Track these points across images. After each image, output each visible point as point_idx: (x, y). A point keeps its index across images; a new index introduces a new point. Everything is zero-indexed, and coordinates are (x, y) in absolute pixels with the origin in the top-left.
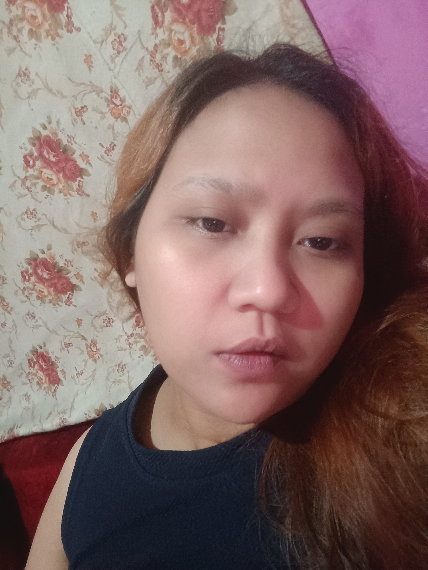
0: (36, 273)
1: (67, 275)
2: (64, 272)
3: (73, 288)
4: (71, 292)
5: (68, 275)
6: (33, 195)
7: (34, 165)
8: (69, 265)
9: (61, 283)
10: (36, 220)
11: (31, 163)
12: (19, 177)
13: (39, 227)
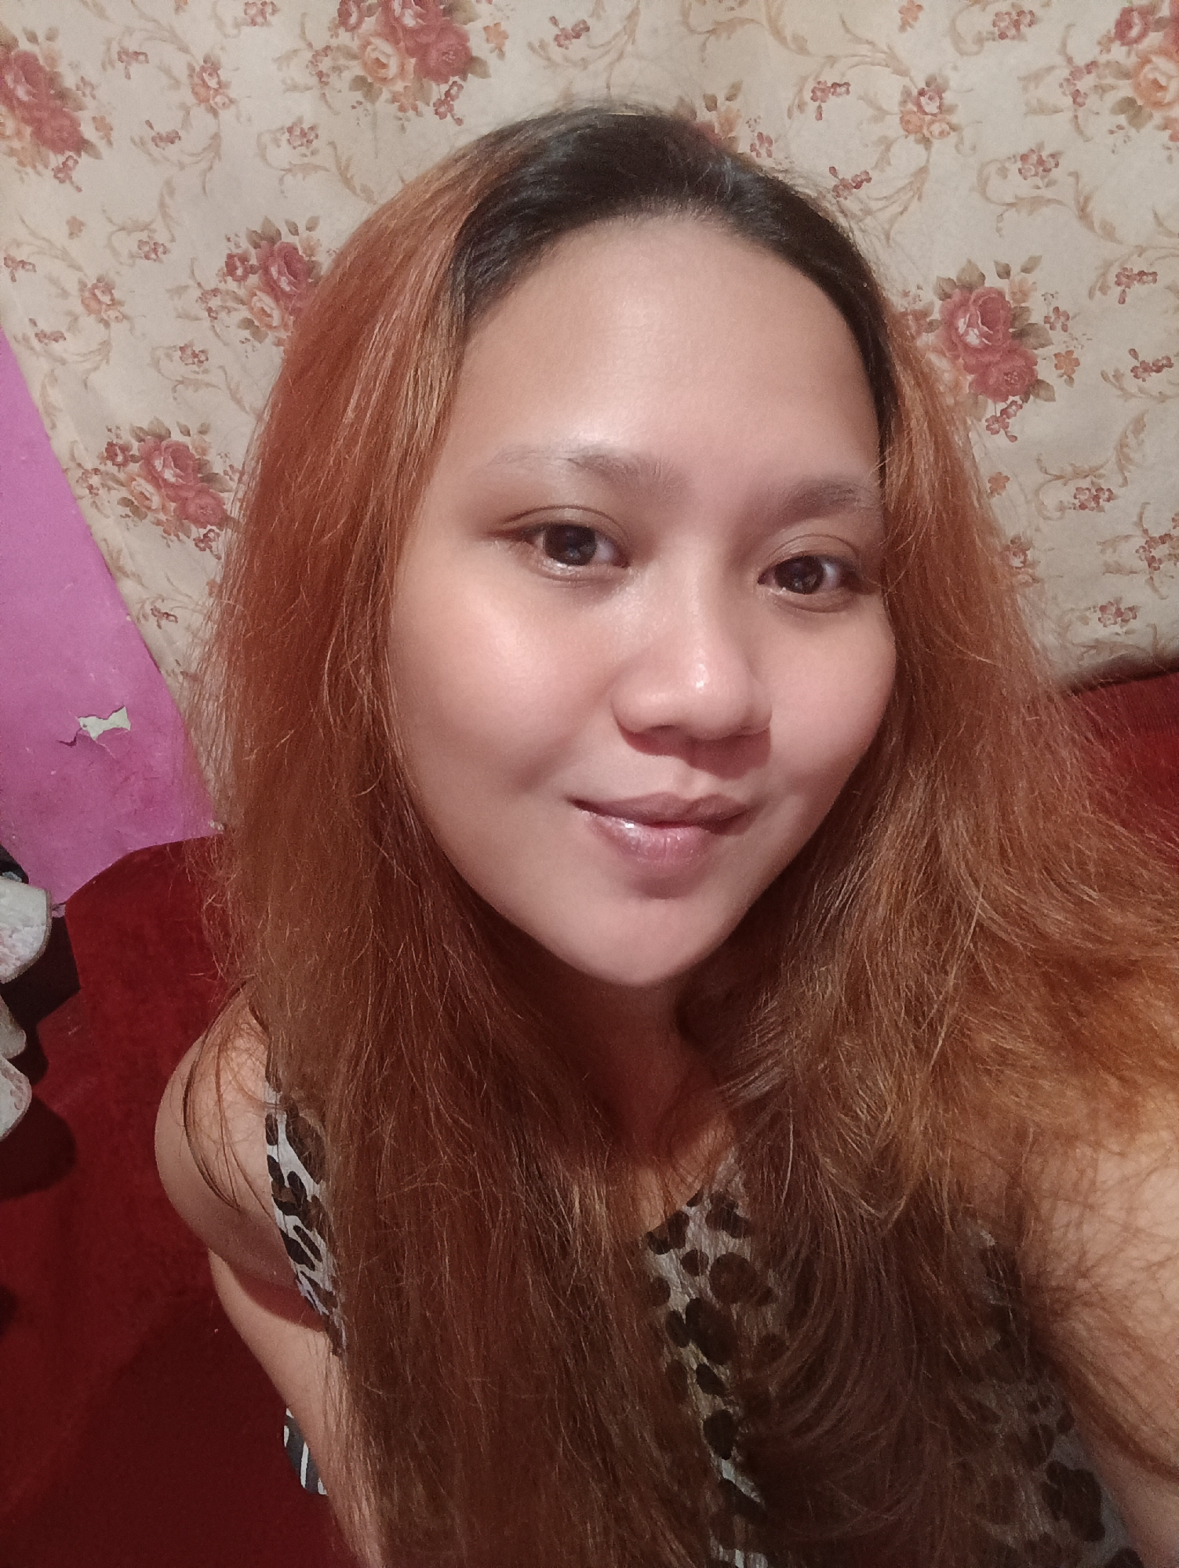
0: (949, 323)
1: (1036, 349)
2: (1032, 340)
3: (1031, 386)
4: (1021, 399)
5: (1039, 352)
6: (1080, 114)
7: (1138, 40)
8: (1059, 326)
9: (1006, 367)
10: (1040, 183)
11: (1134, 32)
12: (1070, 60)
13: (1036, 203)
